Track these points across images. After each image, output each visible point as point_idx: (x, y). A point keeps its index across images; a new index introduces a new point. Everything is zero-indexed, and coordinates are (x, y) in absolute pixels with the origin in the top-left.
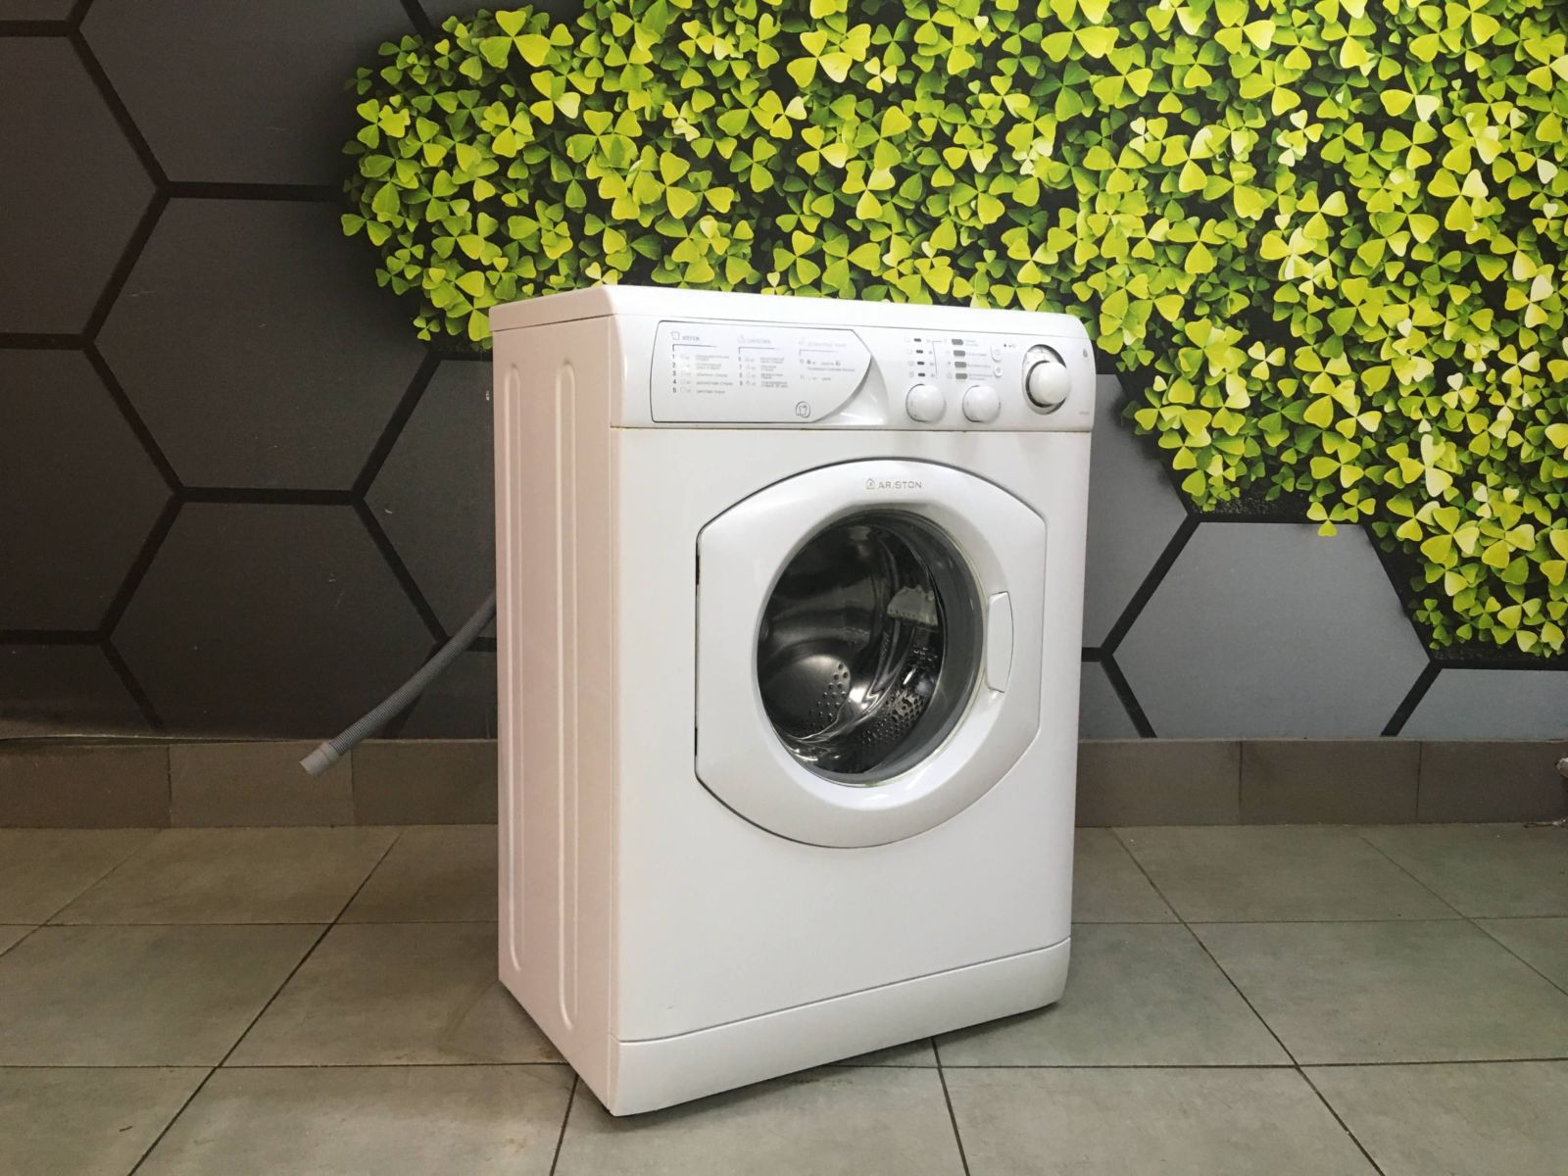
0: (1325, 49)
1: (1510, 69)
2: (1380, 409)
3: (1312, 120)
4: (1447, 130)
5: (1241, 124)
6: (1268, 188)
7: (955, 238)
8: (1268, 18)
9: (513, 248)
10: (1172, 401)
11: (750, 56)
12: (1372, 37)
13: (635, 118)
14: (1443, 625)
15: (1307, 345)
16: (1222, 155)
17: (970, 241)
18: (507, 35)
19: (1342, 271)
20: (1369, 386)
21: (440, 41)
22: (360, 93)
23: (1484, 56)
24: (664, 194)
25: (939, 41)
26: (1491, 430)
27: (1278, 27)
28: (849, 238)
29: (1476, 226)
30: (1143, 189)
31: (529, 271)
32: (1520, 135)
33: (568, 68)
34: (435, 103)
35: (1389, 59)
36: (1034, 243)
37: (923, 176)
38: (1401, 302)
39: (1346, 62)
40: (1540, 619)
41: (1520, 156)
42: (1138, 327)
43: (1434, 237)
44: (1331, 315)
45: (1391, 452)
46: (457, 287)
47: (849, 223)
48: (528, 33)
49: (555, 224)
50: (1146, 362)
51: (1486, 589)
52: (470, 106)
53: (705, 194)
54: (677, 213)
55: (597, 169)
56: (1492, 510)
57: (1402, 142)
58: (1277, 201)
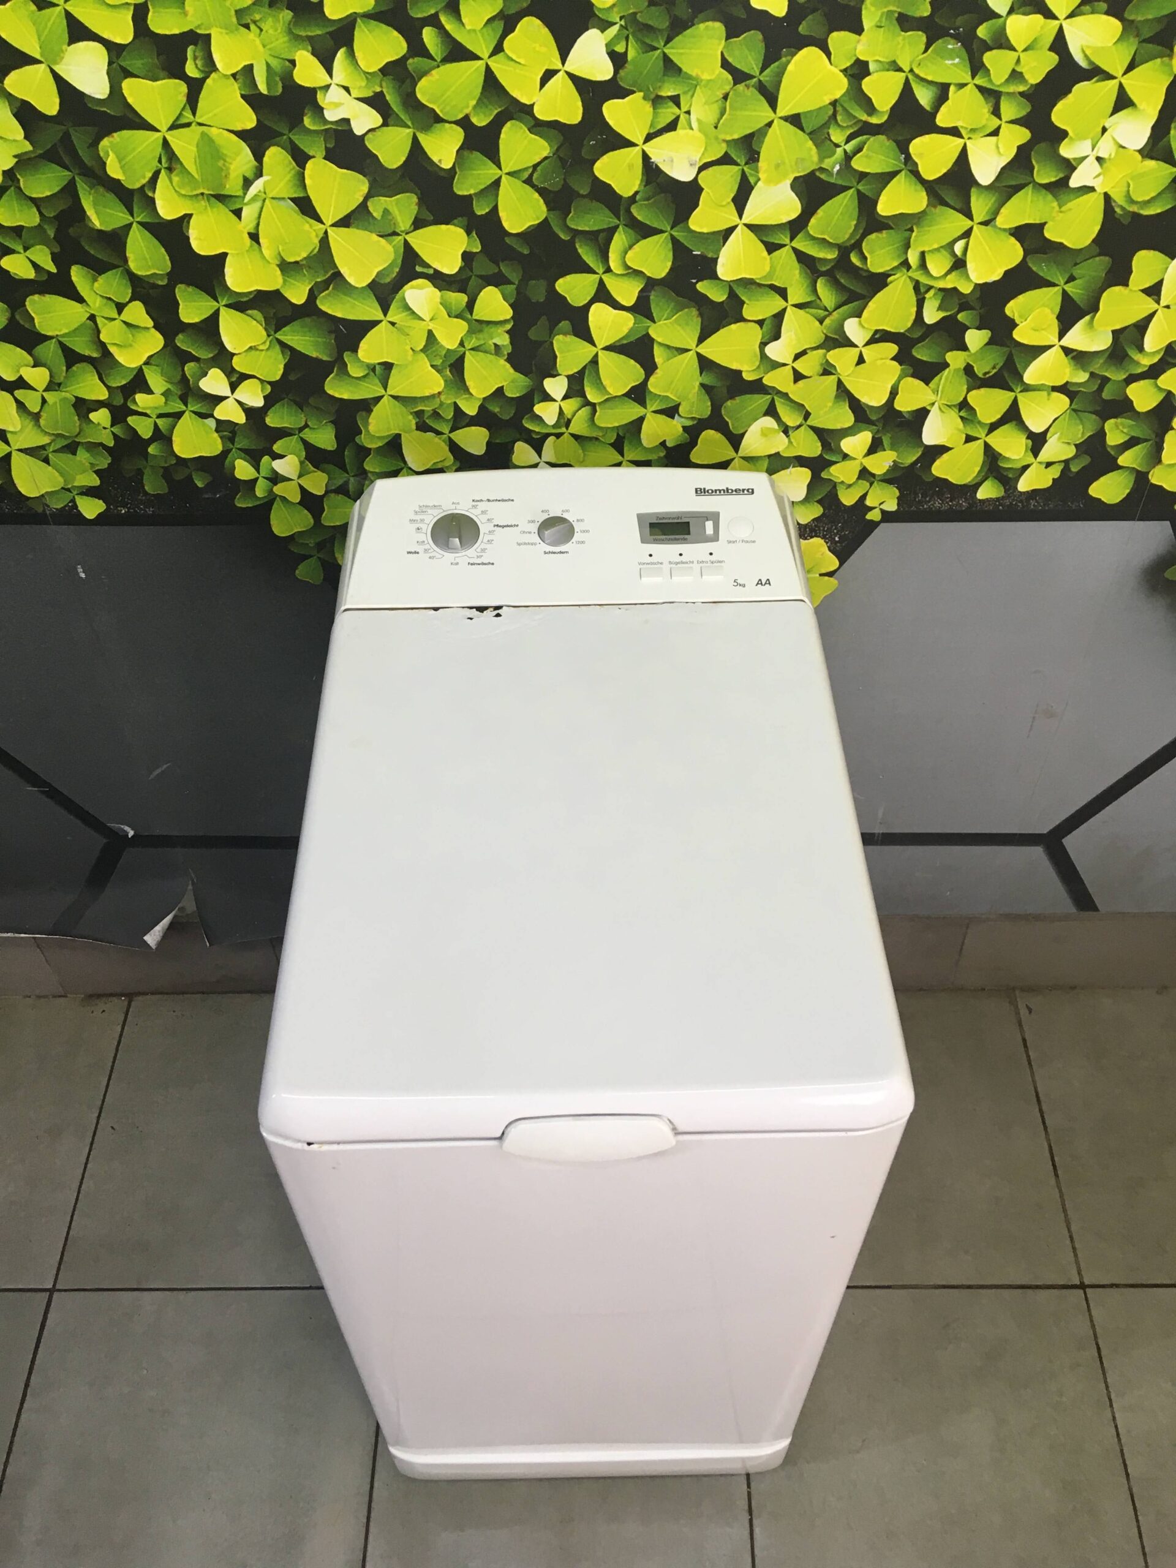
7: (913, 310)
9: (50, 351)
13: (235, 90)
17: (942, 315)
24: (325, 241)
28: (701, 315)
31: (93, 388)
36: (1071, 314)
37: (859, 192)
47: (702, 287)
49: (120, 307)
53: (408, 238)
54: (358, 274)
55: (175, 195)
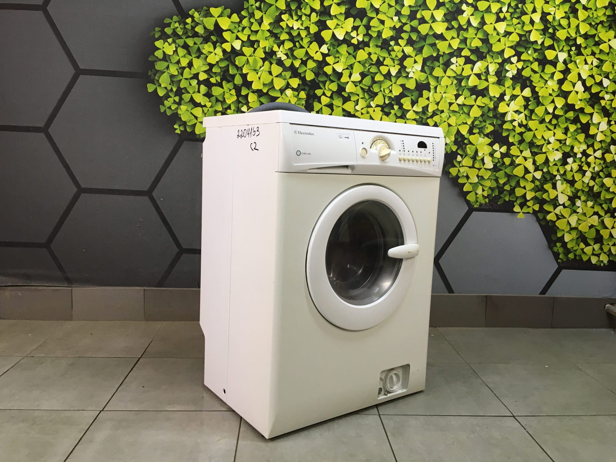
0: (524, 34)
1: (593, 44)
2: (542, 170)
3: (519, 60)
4: (570, 66)
5: (492, 61)
6: (502, 85)
7: (383, 100)
8: (504, 21)
9: (213, 99)
10: (464, 165)
11: (307, 28)
12: (542, 30)
13: (262, 50)
14: (563, 253)
15: (516, 145)
16: (485, 73)
17: (388, 102)
18: (214, 17)
19: (529, 118)
20: (538, 161)
21: (188, 18)
22: (156, 37)
23: (584, 38)
24: (272, 80)
25: (379, 26)
26: (582, 179)
27: (507, 25)
28: (343, 99)
29: (579, 102)
30: (455, 84)
31: (219, 108)
32: (597, 69)
33: (237, 31)
34: (185, 42)
35: (548, 38)
36: (413, 103)
37: (371, 76)
38: (550, 130)
39: (532, 39)
40: (600, 252)
41: (596, 76)
42: (452, 136)
43: (563, 106)
44: (524, 134)
45: (546, 187)
46: (191, 113)
47: (343, 93)
48: (222, 17)
49: (230, 90)
50: (454, 150)
51: (580, 239)
52: (198, 43)
53: (288, 80)
54: (277, 87)
55: (247, 69)
56: (583, 210)
57: (552, 69)
58: (505, 89)
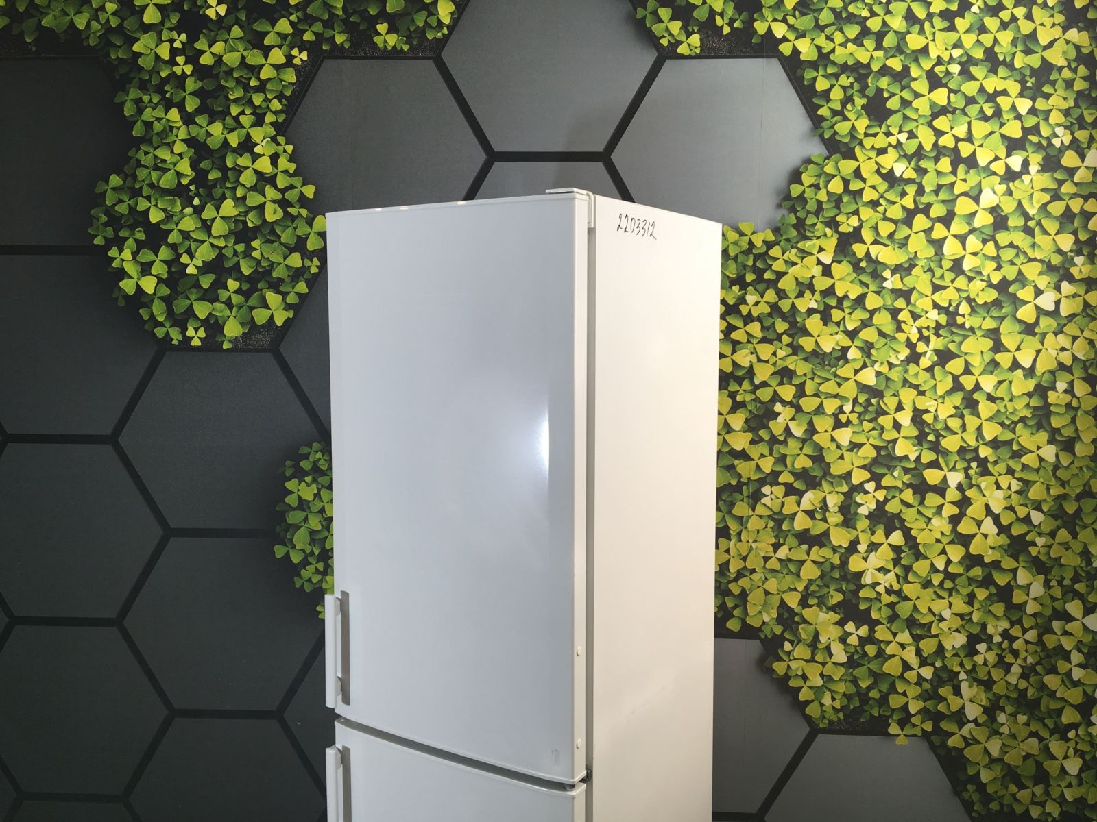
0: (885, 445)
1: (1009, 455)
2: (933, 665)
3: (878, 487)
4: (969, 493)
5: (832, 489)
6: (852, 528)
8: (847, 427)
10: (796, 657)
12: (916, 437)
14: (980, 801)
15: (883, 624)
16: (821, 508)
19: (903, 579)
20: (925, 651)
22: (287, 475)
23: (991, 447)
26: (1008, 678)
27: (853, 432)
29: (990, 552)
30: (771, 528)
32: (1019, 496)
35: (928, 451)
38: (944, 598)
39: (899, 452)
40: (1044, 798)
41: (1018, 509)
42: (772, 611)
43: (962, 558)
44: (897, 606)
45: (941, 691)
50: (778, 633)
51: (1008, 779)
56: (1010, 729)
57: (937, 500)
58: (858, 536)
